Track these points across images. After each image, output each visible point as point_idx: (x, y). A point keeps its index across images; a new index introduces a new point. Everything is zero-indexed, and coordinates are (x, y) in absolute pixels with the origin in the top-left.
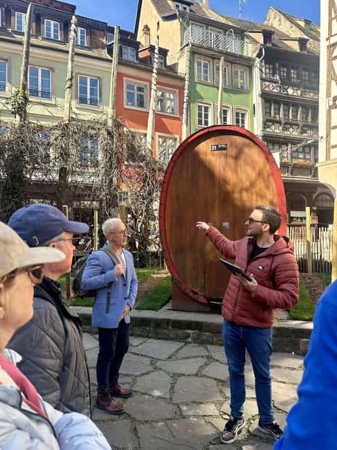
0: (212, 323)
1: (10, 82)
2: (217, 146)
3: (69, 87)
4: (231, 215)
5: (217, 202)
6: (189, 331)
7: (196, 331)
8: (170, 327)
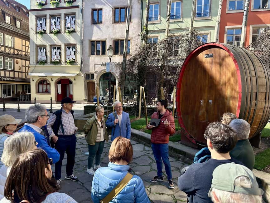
0: (190, 154)
1: (159, 14)
2: (208, 55)
3: (168, 20)
4: (214, 96)
5: (207, 88)
6: (180, 155)
7: (183, 156)
8: (173, 151)
